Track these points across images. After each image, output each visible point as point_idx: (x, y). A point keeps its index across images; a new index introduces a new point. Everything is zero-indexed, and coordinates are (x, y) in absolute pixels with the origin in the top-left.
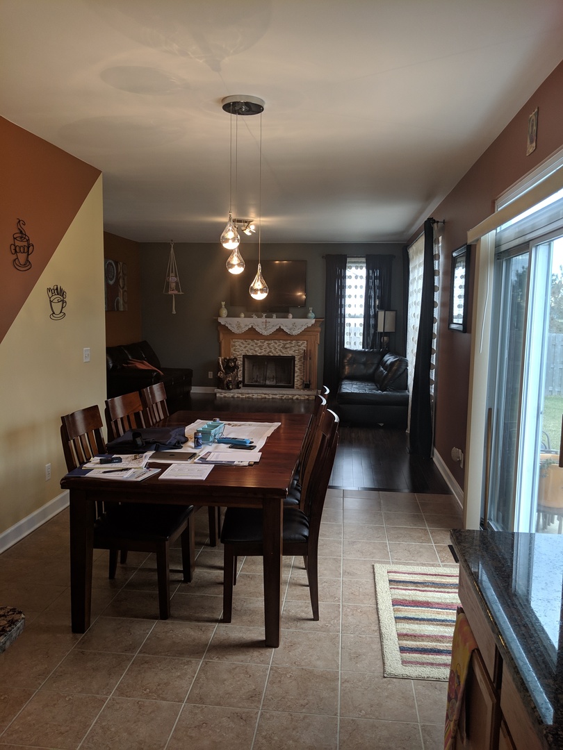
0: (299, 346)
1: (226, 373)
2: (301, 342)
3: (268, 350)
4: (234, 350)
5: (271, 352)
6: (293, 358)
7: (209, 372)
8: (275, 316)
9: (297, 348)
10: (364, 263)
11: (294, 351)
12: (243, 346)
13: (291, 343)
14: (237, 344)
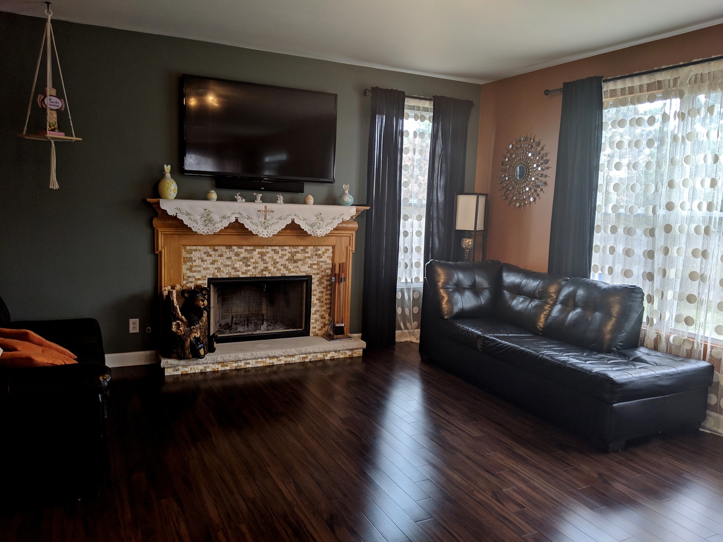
0: (320, 256)
1: (190, 323)
2: (323, 249)
3: (261, 266)
4: (190, 269)
5: (266, 269)
6: (308, 280)
7: (131, 321)
8: (281, 198)
9: (315, 260)
11: (311, 266)
12: (210, 260)
13: (304, 251)
14: (195, 255)
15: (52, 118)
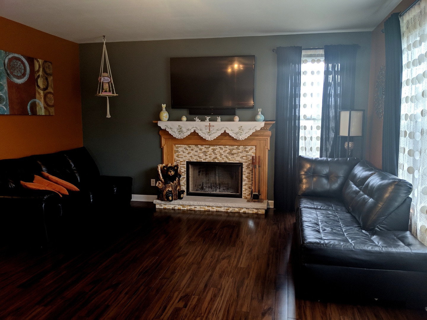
0: (247, 152)
1: (165, 183)
2: (249, 147)
3: (213, 156)
4: (178, 156)
5: (216, 158)
6: (240, 165)
7: (152, 180)
8: (219, 118)
9: (245, 154)
10: (321, 56)
11: (242, 158)
12: (187, 152)
13: (238, 149)
14: (180, 149)
15: (106, 86)
